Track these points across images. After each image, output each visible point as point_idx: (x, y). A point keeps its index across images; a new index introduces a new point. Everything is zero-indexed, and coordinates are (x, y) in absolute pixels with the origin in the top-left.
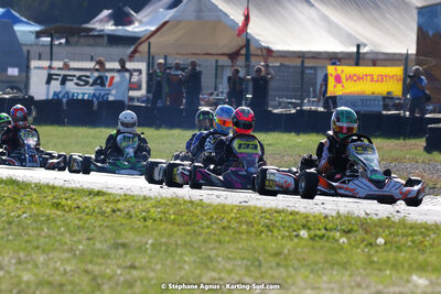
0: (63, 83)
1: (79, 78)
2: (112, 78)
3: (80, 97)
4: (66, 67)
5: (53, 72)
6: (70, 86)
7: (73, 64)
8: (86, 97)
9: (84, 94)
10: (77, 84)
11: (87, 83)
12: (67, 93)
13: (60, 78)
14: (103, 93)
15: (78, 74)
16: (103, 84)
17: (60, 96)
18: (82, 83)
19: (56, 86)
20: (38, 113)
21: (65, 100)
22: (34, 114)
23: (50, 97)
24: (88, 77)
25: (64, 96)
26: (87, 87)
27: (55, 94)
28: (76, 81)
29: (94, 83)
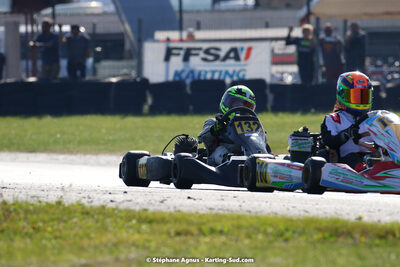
0: (186, 59)
1: (207, 52)
2: (249, 50)
3: (209, 76)
4: (191, 38)
5: (172, 45)
6: (196, 63)
7: (199, 35)
8: (216, 76)
9: (213, 72)
10: (205, 60)
11: (217, 57)
12: (192, 72)
13: (182, 53)
14: (238, 69)
15: (205, 46)
16: (237, 58)
17: (184, 76)
18: (211, 58)
19: (177, 63)
20: (155, 99)
21: (188, 81)
22: (150, 101)
23: (171, 78)
24: (218, 49)
25: (187, 77)
26: (218, 63)
27: (177, 74)
28: (202, 55)
29: (227, 57)
